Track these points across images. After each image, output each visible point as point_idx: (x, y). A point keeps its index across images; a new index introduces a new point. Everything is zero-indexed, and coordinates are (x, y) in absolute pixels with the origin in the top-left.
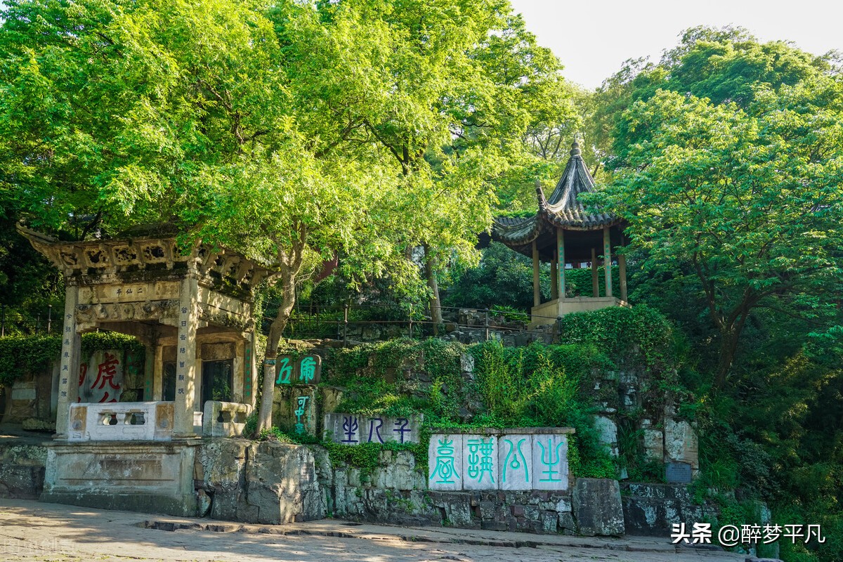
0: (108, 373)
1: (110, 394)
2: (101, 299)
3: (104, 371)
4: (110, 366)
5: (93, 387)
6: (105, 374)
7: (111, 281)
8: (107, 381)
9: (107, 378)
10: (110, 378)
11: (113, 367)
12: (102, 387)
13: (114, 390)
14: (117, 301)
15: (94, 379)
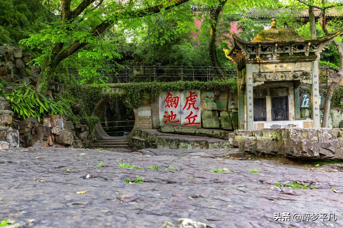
0: (192, 101)
1: (193, 112)
2: (265, 70)
3: (189, 100)
4: (193, 98)
5: (184, 109)
6: (190, 102)
7: (274, 61)
8: (192, 106)
9: (192, 104)
10: (193, 104)
11: (195, 98)
12: (188, 109)
13: (195, 110)
14: (275, 71)
15: (184, 105)
